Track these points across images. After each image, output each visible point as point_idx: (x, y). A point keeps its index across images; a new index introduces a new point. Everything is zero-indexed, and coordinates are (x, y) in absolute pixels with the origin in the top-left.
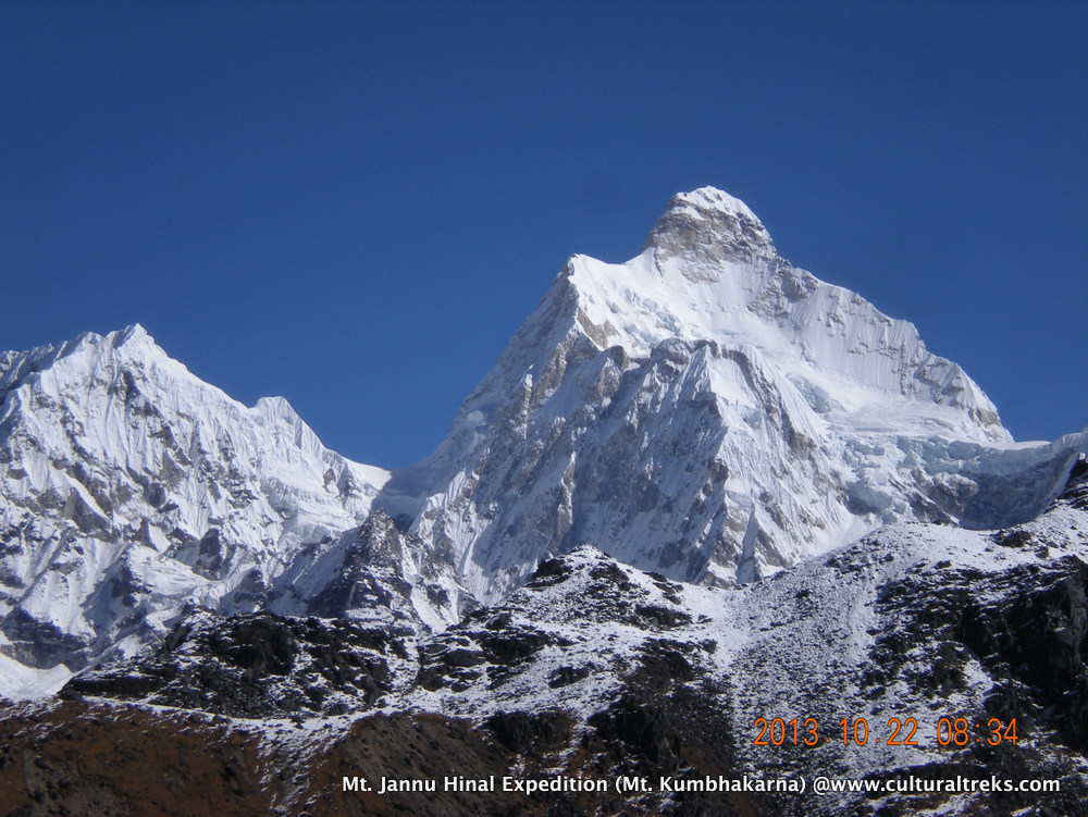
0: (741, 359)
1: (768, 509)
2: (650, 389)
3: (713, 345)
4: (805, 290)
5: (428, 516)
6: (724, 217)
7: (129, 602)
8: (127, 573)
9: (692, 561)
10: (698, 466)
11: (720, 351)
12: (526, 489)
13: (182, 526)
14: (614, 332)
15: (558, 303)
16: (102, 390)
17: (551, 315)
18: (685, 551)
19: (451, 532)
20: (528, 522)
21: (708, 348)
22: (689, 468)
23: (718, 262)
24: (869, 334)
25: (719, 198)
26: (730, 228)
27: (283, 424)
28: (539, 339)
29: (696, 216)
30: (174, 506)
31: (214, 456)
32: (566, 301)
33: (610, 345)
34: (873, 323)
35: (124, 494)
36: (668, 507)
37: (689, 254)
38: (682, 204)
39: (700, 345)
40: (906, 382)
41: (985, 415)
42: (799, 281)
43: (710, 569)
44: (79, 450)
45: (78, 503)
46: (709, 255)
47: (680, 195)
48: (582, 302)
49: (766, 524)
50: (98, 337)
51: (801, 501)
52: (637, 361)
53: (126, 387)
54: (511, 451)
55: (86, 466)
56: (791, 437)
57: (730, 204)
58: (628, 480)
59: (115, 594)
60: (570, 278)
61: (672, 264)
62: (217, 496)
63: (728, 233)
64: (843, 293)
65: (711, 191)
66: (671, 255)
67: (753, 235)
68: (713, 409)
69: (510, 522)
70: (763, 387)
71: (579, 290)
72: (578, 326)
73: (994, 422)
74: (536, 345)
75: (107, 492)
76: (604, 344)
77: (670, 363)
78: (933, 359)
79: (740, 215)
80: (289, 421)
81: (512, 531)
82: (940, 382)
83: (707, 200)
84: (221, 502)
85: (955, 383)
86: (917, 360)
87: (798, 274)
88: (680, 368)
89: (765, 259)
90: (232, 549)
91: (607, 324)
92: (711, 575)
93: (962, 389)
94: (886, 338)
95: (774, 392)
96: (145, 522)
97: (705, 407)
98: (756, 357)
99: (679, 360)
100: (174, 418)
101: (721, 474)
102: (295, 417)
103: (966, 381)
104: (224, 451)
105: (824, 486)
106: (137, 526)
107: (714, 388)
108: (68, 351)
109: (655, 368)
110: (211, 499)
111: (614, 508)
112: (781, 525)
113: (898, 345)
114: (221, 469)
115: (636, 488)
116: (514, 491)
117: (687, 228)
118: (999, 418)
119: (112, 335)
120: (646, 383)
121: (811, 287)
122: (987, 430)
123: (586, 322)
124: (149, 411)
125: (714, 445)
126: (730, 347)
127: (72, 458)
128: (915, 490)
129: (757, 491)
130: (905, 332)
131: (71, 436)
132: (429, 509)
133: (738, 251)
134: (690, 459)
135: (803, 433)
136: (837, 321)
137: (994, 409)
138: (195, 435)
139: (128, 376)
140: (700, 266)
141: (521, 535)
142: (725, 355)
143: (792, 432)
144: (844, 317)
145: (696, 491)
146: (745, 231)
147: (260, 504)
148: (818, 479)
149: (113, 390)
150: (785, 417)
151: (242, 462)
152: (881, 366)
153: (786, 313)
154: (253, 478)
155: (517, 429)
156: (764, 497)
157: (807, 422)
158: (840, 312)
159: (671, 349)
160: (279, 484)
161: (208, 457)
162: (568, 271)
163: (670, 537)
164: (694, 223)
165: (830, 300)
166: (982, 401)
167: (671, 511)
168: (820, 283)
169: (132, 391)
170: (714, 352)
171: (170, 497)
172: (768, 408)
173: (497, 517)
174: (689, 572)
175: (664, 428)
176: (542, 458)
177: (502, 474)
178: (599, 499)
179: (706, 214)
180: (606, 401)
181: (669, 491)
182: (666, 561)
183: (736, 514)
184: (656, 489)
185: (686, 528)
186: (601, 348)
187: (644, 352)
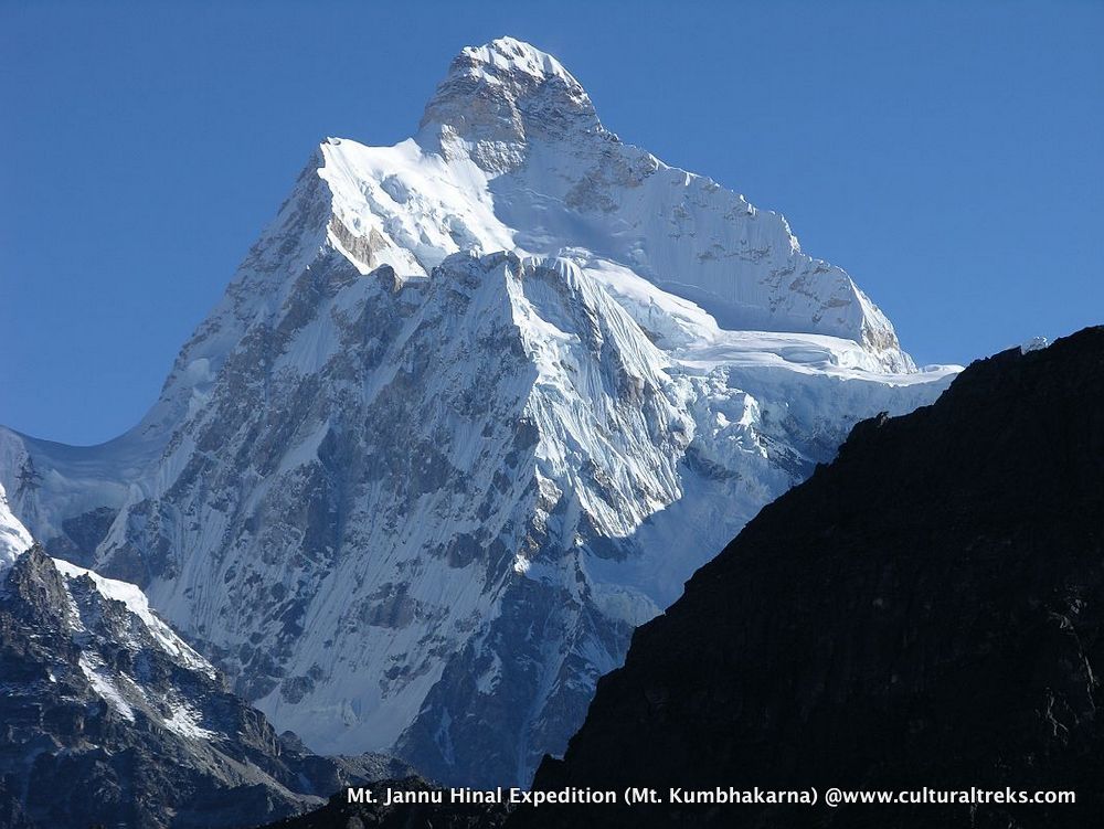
1: (592, 482)
3: (513, 262)
9: (493, 559)
10: (499, 426)
11: (524, 268)
12: (268, 468)
15: (304, 206)
17: (297, 223)
18: (484, 544)
20: (272, 513)
21: (507, 265)
22: (487, 431)
23: (523, 141)
25: (520, 52)
29: (490, 79)
32: (314, 204)
33: (378, 263)
36: (461, 486)
37: (482, 131)
38: (470, 63)
39: (497, 260)
40: (775, 296)
41: (878, 337)
42: (634, 163)
47: (468, 52)
48: (336, 204)
49: (590, 502)
52: (411, 285)
54: (246, 416)
56: (620, 384)
58: (407, 449)
60: (321, 172)
61: (462, 144)
66: (458, 134)
69: (249, 513)
71: (332, 187)
72: (333, 240)
73: (889, 345)
76: (369, 262)
78: (810, 263)
79: (549, 75)
81: (251, 526)
82: (819, 295)
83: (502, 57)
85: (838, 294)
86: (788, 266)
88: (471, 292)
89: (585, 134)
91: (373, 233)
93: (848, 303)
95: (597, 321)
97: (508, 342)
98: (572, 273)
99: (469, 283)
101: (528, 435)
103: (852, 291)
107: (518, 320)
111: (388, 489)
112: (610, 502)
113: (763, 246)
115: (417, 461)
116: (252, 471)
118: (896, 339)
120: (425, 317)
121: (650, 169)
122: (880, 357)
123: (343, 232)
125: (521, 398)
126: (538, 261)
129: (578, 459)
134: (488, 417)
135: (637, 375)
136: (684, 215)
137: (890, 328)
140: (498, 146)
141: (264, 531)
142: (531, 273)
143: (623, 375)
144: (692, 211)
145: (496, 462)
156: (589, 466)
157: (643, 360)
159: (458, 268)
162: (319, 161)
163: (466, 527)
164: (488, 89)
166: (876, 319)
167: (464, 490)
168: (659, 165)
170: (515, 270)
172: (592, 346)
173: (231, 508)
174: (490, 573)
175: (451, 377)
176: (288, 427)
177: (233, 450)
178: (368, 477)
179: (502, 74)
180: (373, 343)
181: (461, 460)
182: (458, 562)
183: (548, 492)
184: (444, 461)
185: (484, 512)
186: (364, 269)
187: (422, 272)
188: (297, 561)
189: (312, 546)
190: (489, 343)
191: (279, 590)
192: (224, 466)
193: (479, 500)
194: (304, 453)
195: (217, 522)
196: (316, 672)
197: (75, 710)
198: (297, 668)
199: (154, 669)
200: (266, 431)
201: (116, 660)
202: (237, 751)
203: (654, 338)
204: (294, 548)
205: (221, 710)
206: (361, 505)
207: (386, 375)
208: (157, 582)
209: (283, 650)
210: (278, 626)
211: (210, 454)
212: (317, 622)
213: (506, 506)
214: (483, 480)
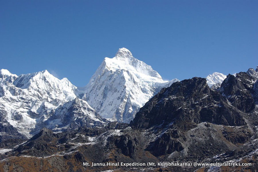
0: (128, 72)
1: (131, 92)
2: (115, 76)
3: (124, 70)
6: (126, 52)
7: (45, 109)
8: (44, 105)
9: (121, 99)
12: (99, 90)
13: (52, 97)
15: (103, 64)
16: (41, 79)
17: (102, 66)
18: (121, 98)
20: (99, 94)
22: (121, 87)
24: (145, 67)
26: (126, 53)
27: (66, 81)
28: (101, 69)
30: (51, 95)
31: (57, 87)
32: (105, 64)
33: (111, 70)
35: (45, 93)
36: (118, 92)
37: (121, 57)
38: (120, 50)
39: (122, 70)
40: (150, 74)
44: (38, 87)
45: (38, 95)
46: (124, 57)
47: (120, 49)
48: (107, 64)
49: (131, 94)
50: (41, 72)
51: (136, 90)
52: (114, 72)
53: (44, 79)
54: (97, 85)
55: (39, 90)
56: (135, 82)
57: (127, 50)
59: (43, 108)
61: (119, 58)
62: (57, 93)
64: (142, 62)
65: (124, 48)
67: (130, 54)
68: (124, 79)
69: (97, 94)
71: (106, 62)
72: (106, 67)
75: (42, 93)
78: (153, 71)
79: (128, 52)
80: (67, 81)
83: (123, 50)
84: (58, 94)
86: (151, 71)
87: (135, 59)
89: (131, 57)
90: (58, 101)
91: (110, 67)
93: (157, 75)
94: (147, 68)
95: (132, 76)
96: (47, 97)
97: (123, 78)
98: (130, 71)
99: (119, 72)
100: (51, 82)
101: (125, 87)
102: (68, 80)
104: (58, 87)
105: (139, 88)
106: (46, 98)
107: (124, 76)
108: (37, 74)
109: (116, 73)
110: (56, 93)
111: (111, 92)
112: (133, 94)
113: (149, 69)
114: (58, 89)
115: (114, 89)
116: (98, 90)
117: (121, 53)
119: (43, 71)
120: (115, 75)
121: (137, 61)
122: (160, 80)
123: (107, 67)
124: (47, 82)
125: (124, 83)
127: (38, 89)
128: (150, 88)
129: (130, 90)
130: (150, 67)
131: (37, 86)
133: (128, 56)
134: (121, 85)
136: (141, 66)
137: (161, 77)
138: (54, 85)
139: (45, 77)
140: (123, 58)
141: (99, 96)
142: (126, 71)
146: (128, 54)
147: (63, 94)
148: (138, 87)
149: (43, 79)
150: (134, 79)
151: (60, 88)
152: (147, 72)
153: (134, 65)
154: (62, 90)
156: (131, 90)
157: (136, 80)
158: (141, 65)
159: (119, 70)
160: (65, 91)
161: (56, 88)
162: (105, 60)
163: (119, 96)
165: (140, 63)
166: (160, 76)
168: (139, 61)
169: (45, 79)
171: (51, 93)
172: (132, 78)
173: (96, 94)
174: (121, 100)
175: (118, 81)
176: (101, 85)
177: (96, 88)
178: (109, 91)
179: (123, 51)
180: (110, 78)
181: (118, 90)
182: (118, 99)
183: (127, 93)
184: (117, 89)
185: (121, 95)
186: (109, 70)
187: (115, 71)
188: (102, 99)
189: (104, 98)
190: (121, 78)
191: (100, 102)
192: (95, 89)
193: (120, 93)
194: (103, 88)
195: (94, 95)
196: (104, 110)
197: (81, 113)
198: (102, 109)
199: (89, 110)
200: (99, 86)
201: (85, 108)
202: (97, 118)
203: (138, 78)
204: (102, 98)
205: (96, 114)
206: (108, 94)
207: (111, 81)
208: (88, 101)
209: (101, 108)
210: (100, 105)
211: (93, 88)
212: (104, 105)
213: (123, 94)
214: (120, 91)
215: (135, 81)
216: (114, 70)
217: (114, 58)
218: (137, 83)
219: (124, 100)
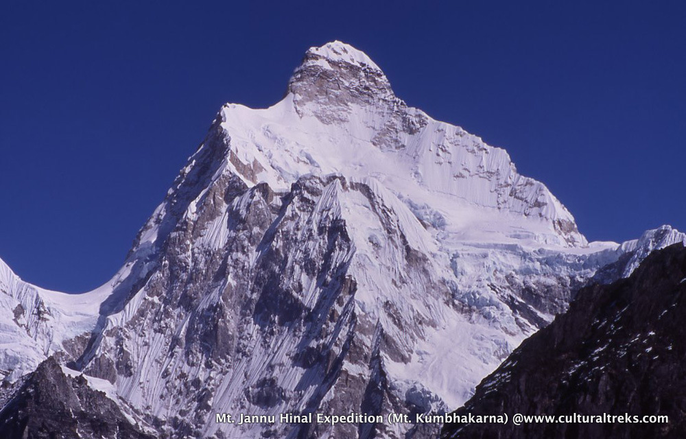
0: (366, 190)
1: (390, 315)
2: (291, 218)
3: (342, 179)
4: (418, 126)
5: (109, 334)
6: (351, 67)
10: (332, 281)
11: (348, 184)
14: (261, 169)
17: (209, 156)
19: (129, 346)
21: (338, 181)
22: (326, 284)
23: (346, 105)
24: (471, 162)
25: (345, 51)
26: (355, 75)
28: (199, 177)
29: (327, 66)
32: (217, 147)
33: (259, 181)
34: (473, 152)
37: (322, 99)
38: (316, 57)
39: (332, 178)
40: (501, 200)
41: (564, 225)
42: (414, 120)
43: (344, 368)
46: (339, 100)
47: (313, 50)
48: (232, 147)
49: (390, 329)
52: (280, 194)
56: (407, 255)
57: (355, 56)
58: (276, 295)
60: (224, 125)
61: (309, 107)
63: (353, 80)
64: (450, 129)
65: (337, 45)
66: (308, 101)
67: (374, 81)
69: (179, 334)
70: (384, 211)
71: (230, 134)
72: (231, 167)
73: (571, 229)
74: (197, 182)
76: (253, 180)
77: (306, 195)
78: (523, 179)
79: (363, 65)
82: (529, 199)
85: (540, 199)
86: (509, 182)
87: (412, 111)
88: (315, 199)
89: (384, 100)
91: (255, 162)
92: (346, 372)
93: (546, 204)
94: (484, 163)
95: (392, 216)
97: (336, 231)
98: (377, 187)
99: (314, 192)
101: (351, 286)
103: (549, 197)
105: (436, 292)
109: (296, 199)
112: (401, 327)
113: (494, 169)
115: (283, 302)
118: (576, 226)
120: (288, 213)
121: (423, 123)
122: (566, 237)
123: (236, 162)
125: (346, 263)
126: (356, 180)
128: (508, 292)
129: (382, 300)
130: (500, 158)
132: (109, 327)
133: (363, 94)
134: (326, 276)
135: (416, 249)
136: (444, 151)
137: (572, 219)
140: (331, 109)
142: (352, 187)
143: (408, 249)
144: (450, 148)
145: (331, 303)
146: (367, 77)
148: (430, 286)
150: (403, 236)
152: (482, 188)
153: (403, 146)
155: (182, 256)
156: (387, 305)
157: (422, 240)
158: (447, 143)
159: (308, 183)
162: (220, 119)
163: (311, 343)
164: (325, 72)
165: (439, 134)
166: (564, 214)
168: (430, 120)
170: (343, 184)
172: (389, 231)
174: (326, 371)
176: (203, 282)
180: (255, 229)
186: (250, 185)
187: (285, 187)
191: (197, 383)
192: (164, 306)
203: (427, 226)
211: (155, 299)
213: (337, 329)
215: (413, 245)
216: (280, 186)
217: (280, 107)
218: (425, 259)
219: (347, 365)
